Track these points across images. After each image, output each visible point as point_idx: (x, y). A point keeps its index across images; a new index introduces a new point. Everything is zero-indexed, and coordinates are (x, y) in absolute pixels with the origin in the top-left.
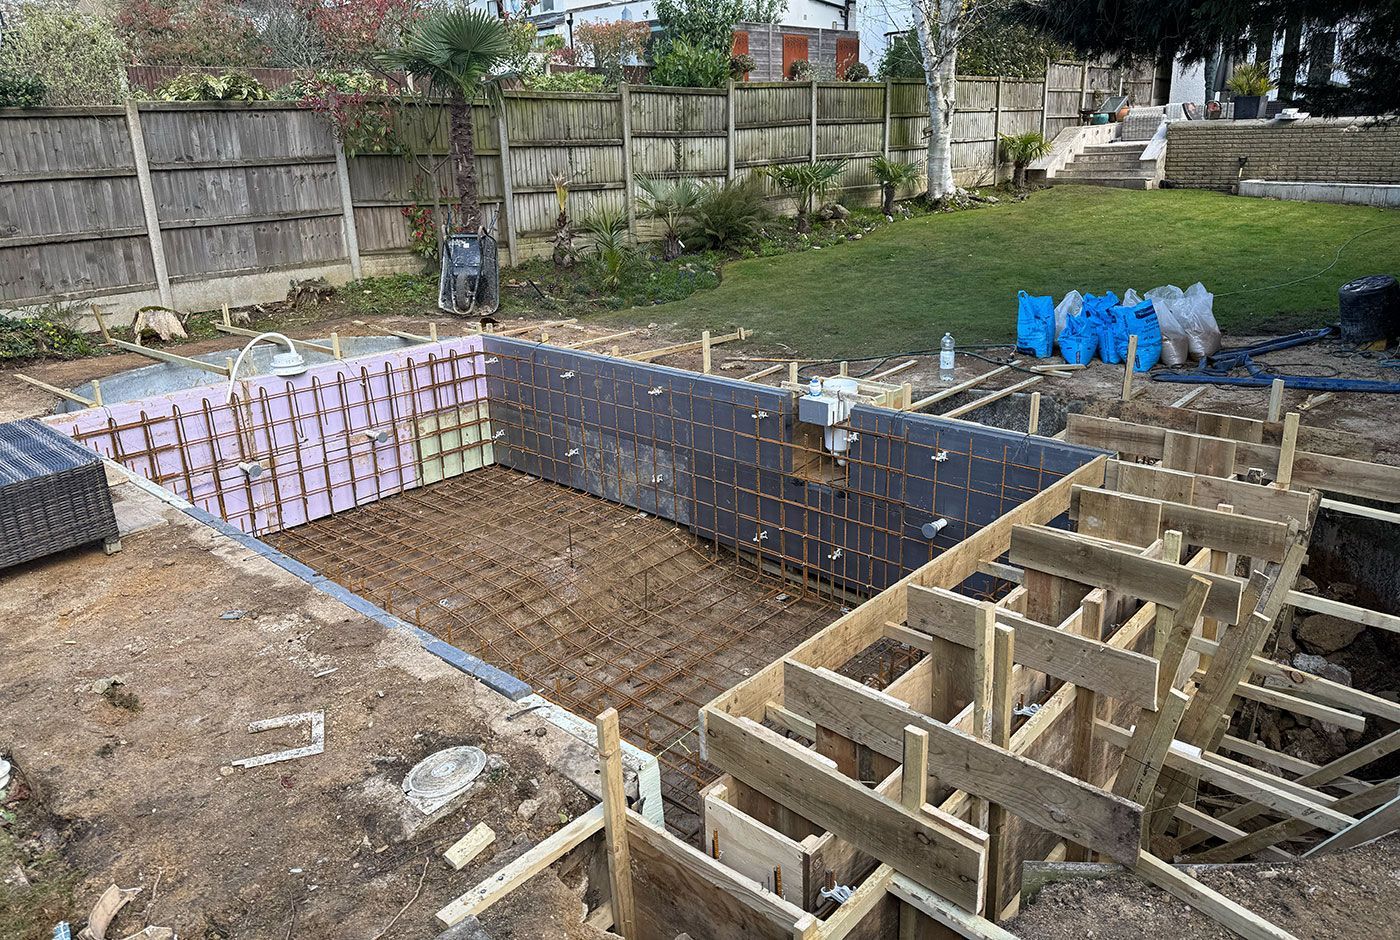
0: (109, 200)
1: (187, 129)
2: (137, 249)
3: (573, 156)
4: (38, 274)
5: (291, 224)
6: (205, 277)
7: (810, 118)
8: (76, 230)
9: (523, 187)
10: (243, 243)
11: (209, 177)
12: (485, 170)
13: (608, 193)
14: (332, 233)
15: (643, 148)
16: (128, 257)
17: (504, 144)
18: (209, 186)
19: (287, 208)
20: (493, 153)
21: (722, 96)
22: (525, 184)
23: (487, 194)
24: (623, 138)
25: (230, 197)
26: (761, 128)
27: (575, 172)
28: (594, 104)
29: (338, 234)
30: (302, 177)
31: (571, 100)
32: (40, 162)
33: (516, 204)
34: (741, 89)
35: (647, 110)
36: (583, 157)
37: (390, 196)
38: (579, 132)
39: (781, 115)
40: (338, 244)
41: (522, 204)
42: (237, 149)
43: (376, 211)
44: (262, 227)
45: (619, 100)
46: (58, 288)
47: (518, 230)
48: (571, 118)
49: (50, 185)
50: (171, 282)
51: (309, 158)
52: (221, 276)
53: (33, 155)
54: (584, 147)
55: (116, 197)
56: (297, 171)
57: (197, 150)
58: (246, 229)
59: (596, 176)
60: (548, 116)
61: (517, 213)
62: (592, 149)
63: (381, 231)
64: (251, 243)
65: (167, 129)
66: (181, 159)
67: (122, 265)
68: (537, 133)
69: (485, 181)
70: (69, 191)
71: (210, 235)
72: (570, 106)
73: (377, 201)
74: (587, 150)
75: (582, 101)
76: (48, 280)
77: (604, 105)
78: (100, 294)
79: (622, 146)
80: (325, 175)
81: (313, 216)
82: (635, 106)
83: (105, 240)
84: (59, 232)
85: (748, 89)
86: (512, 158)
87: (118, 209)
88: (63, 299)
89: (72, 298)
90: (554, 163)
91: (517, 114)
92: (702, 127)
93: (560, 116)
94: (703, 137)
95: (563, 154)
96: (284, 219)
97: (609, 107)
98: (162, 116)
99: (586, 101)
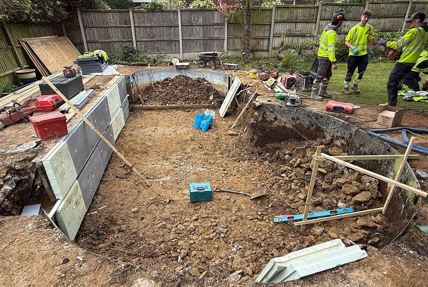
0: (173, 32)
1: (191, 15)
2: (177, 44)
3: (297, 25)
4: (157, 47)
5: (212, 40)
6: (190, 52)
7: (405, 15)
8: (165, 39)
9: (277, 34)
10: (200, 44)
11: (194, 28)
12: (266, 29)
13: (307, 38)
14: (221, 44)
15: (324, 24)
16: (175, 45)
17: (273, 21)
18: (194, 30)
19: (211, 36)
20: (270, 24)
21: (363, 6)
22: (278, 33)
23: (265, 36)
24: (317, 20)
25: (198, 33)
26: (379, 18)
27: (296, 30)
28: (308, 9)
29: (223, 44)
30: (216, 29)
31: (300, 8)
32: (160, 22)
33: (274, 39)
34: (372, 4)
35: (329, 11)
36: (300, 26)
37: (238, 35)
38: (300, 18)
39: (390, 13)
40: (223, 47)
41: (276, 39)
42: (202, 21)
43: (234, 39)
44: (205, 41)
45: (318, 7)
46: (161, 51)
47: (273, 47)
48: (298, 14)
49: (162, 27)
50: (183, 52)
51: (218, 24)
52: (194, 52)
53: (159, 21)
54: (301, 23)
55: (174, 31)
56: (215, 27)
57: (193, 20)
58: (201, 41)
59: (304, 32)
60: (290, 13)
61: (274, 42)
62: (304, 23)
63: (234, 44)
64: (202, 44)
65: (186, 15)
66: (189, 23)
67: (174, 47)
68: (285, 18)
69: (266, 32)
70: (165, 29)
71: (193, 42)
72: (299, 10)
73: (234, 36)
74: (302, 24)
75: (303, 8)
76: (159, 49)
77: (312, 9)
78: (168, 53)
79: (316, 23)
80: (222, 28)
81: (217, 39)
82: (324, 10)
83: (171, 41)
84: (162, 39)
85: (376, 4)
86: (275, 25)
87: (174, 34)
88: (161, 53)
89: (163, 53)
90: (289, 27)
91: (280, 12)
92: (351, 17)
93: (295, 13)
94: (351, 21)
95: (294, 25)
96: (210, 39)
97: (313, 10)
98: (186, 12)
99: (305, 8)
